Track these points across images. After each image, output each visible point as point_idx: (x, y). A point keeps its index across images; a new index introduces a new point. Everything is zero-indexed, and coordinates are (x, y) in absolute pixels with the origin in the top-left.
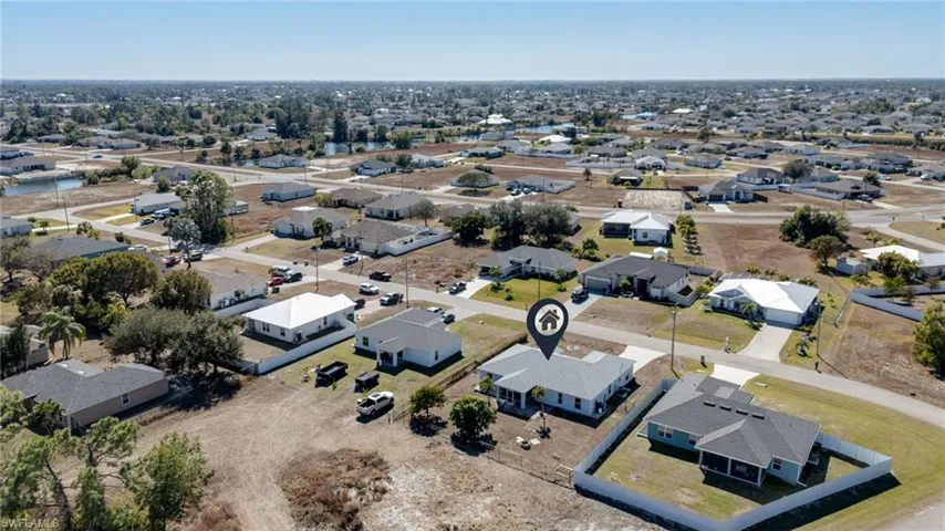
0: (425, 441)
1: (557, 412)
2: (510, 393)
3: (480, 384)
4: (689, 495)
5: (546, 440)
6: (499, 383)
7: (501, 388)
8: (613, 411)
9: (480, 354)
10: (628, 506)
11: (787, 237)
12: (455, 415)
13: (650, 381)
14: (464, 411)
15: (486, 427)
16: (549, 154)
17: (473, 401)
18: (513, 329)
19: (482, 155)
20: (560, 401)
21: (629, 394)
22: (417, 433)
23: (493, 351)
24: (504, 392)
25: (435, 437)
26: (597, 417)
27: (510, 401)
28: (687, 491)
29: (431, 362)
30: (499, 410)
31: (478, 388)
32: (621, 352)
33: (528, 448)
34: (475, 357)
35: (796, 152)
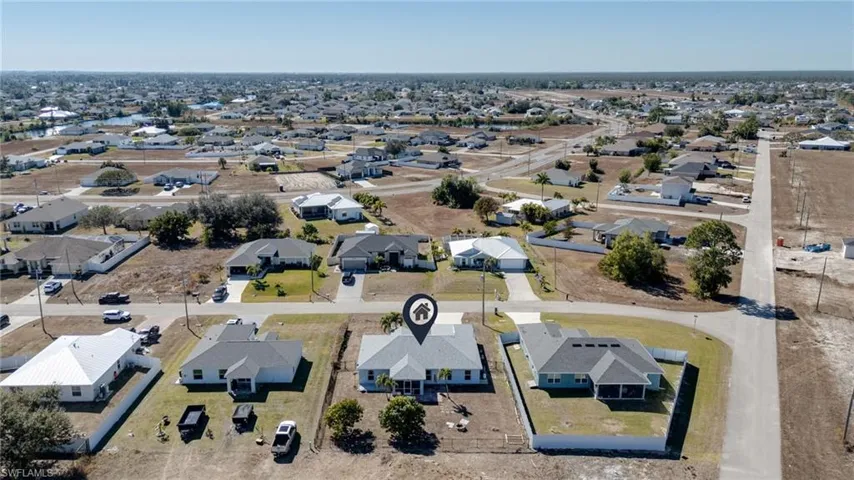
4: (614, 424)
5: (470, 417)
7: (397, 381)
8: (490, 374)
10: (586, 450)
11: (441, 202)
16: (157, 147)
19: (83, 151)
26: (486, 382)
28: (609, 421)
31: (363, 389)
33: (465, 430)
35: (368, 133)
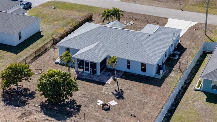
0: (18, 111)
1: (128, 76)
2: (87, 63)
3: (60, 58)
5: (121, 101)
6: (77, 56)
7: (78, 60)
8: (170, 72)
9: (56, 32)
12: (42, 87)
13: (193, 44)
14: (50, 83)
15: (71, 95)
17: (57, 74)
18: (79, 11)
20: (128, 67)
21: (180, 55)
22: (10, 104)
23: (67, 29)
24: (81, 63)
25: (26, 107)
26: (159, 77)
27: (87, 70)
29: (16, 42)
30: (79, 78)
31: (58, 61)
32: (166, 23)
33: (108, 109)
34: (52, 35)
